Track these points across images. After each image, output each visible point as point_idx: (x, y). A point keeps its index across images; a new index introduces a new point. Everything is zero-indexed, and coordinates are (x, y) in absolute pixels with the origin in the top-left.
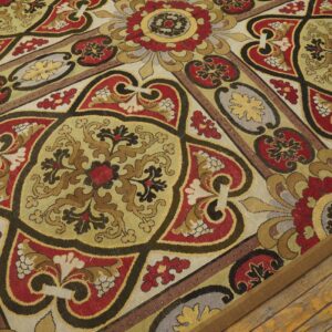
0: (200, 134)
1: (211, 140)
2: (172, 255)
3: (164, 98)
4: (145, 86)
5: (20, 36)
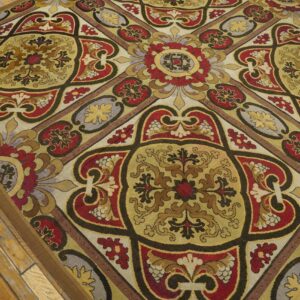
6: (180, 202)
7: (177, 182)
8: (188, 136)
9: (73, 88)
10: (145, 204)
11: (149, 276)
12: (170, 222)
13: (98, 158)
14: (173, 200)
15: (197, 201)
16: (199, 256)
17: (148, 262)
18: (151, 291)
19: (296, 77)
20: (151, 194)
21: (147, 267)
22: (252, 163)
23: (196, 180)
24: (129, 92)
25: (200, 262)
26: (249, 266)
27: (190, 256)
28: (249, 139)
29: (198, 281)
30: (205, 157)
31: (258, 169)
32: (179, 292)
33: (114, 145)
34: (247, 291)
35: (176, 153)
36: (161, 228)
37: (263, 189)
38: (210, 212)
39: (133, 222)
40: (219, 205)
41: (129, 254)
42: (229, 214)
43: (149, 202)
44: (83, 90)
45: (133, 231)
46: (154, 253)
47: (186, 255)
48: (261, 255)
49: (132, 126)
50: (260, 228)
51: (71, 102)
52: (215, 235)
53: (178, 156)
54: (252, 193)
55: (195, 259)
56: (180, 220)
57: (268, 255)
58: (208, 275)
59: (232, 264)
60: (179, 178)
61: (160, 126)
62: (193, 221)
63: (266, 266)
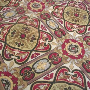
0: (43, 29)
1: (45, 31)
2: (36, 52)
3: (35, 21)
4: (31, 19)
5: (4, 7)
6: (21, 39)
7: (22, 34)
8: (30, 24)
9: (6, 7)
10: (12, 37)
11: (5, 53)
12: (16, 42)
13: (5, 25)
14: (19, 38)
15: (25, 39)
16: (19, 51)
17: (7, 50)
18: (4, 56)
19: (69, 15)
20: (14, 35)
21: (6, 50)
22: (44, 34)
23: (27, 35)
24: (20, 11)
25: (19, 53)
26: (31, 57)
27: (17, 51)
28: (46, 28)
29: (16, 57)
30: (32, 29)
31: (45, 36)
32: (11, 58)
33: (10, 22)
34: (27, 62)
35: (25, 27)
36: (13, 43)
37: (43, 40)
38: (27, 42)
39: (7, 40)
40: (30, 41)
41: (3, 47)
42: (31, 44)
43: (13, 37)
44: (8, 8)
45: (6, 42)
46: (9, 48)
47: (16, 50)
48: (35, 55)
49: (16, 19)
50: (38, 49)
51: (4, 11)
52: (25, 48)
53: (25, 28)
54: (40, 40)
55: (18, 52)
56: (18, 42)
57: (37, 56)
58: (19, 56)
59: (26, 55)
60: (23, 33)
61: (24, 20)
62: (22, 43)
63: (35, 58)
